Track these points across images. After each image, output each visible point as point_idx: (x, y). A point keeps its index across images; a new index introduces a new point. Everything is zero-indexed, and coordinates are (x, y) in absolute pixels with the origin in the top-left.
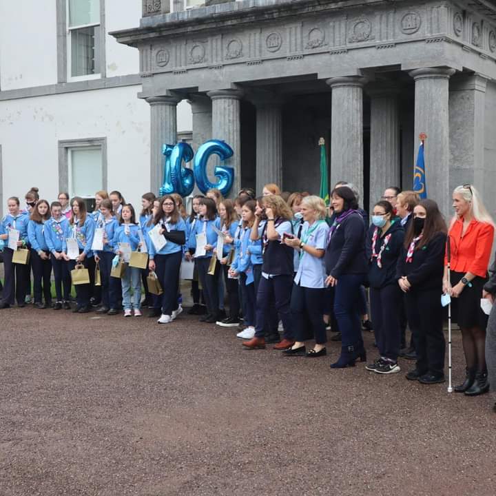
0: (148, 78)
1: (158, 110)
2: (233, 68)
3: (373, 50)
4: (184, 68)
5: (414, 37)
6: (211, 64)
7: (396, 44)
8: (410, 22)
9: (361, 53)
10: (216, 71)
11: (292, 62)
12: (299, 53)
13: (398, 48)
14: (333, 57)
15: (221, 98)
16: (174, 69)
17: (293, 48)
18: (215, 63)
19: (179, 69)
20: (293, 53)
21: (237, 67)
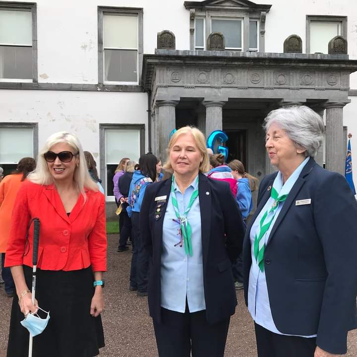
0: (163, 88)
1: (170, 110)
2: (228, 90)
3: (313, 90)
4: (193, 85)
5: (334, 87)
6: (213, 85)
7: (326, 89)
8: (332, 79)
9: (306, 91)
10: (216, 90)
11: (267, 90)
12: (272, 86)
13: (326, 91)
14: (291, 91)
15: (218, 106)
16: (185, 85)
17: (269, 83)
18: (216, 85)
19: (189, 85)
20: (268, 86)
21: (231, 89)
